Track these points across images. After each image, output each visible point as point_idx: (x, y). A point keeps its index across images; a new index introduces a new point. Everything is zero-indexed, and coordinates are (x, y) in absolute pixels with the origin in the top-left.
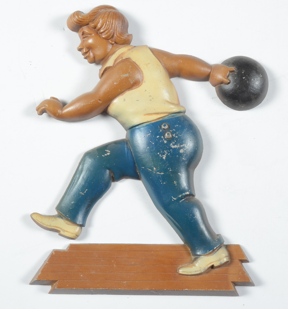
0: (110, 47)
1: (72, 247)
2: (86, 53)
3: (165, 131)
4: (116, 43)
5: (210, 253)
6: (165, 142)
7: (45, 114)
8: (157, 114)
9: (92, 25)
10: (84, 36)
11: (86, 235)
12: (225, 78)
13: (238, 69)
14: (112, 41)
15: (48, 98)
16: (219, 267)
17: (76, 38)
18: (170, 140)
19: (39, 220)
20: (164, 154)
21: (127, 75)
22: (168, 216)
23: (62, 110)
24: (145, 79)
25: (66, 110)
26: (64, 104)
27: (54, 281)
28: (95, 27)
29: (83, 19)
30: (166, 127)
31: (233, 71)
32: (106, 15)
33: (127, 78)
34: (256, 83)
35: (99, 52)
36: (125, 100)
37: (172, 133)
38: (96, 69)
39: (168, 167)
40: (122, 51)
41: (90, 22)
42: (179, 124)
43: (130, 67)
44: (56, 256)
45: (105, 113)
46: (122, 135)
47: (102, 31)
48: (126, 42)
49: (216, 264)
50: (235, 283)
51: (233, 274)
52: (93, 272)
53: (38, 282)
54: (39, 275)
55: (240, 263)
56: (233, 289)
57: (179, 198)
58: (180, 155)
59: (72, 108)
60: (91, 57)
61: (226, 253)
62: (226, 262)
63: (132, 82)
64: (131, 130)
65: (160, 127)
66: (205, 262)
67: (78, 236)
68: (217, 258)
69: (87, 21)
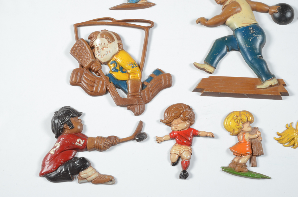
1: (210, 77)
3: (251, 30)
5: (270, 80)
6: (251, 34)
8: (247, 23)
11: (217, 72)
12: (276, 10)
13: (281, 7)
16: (274, 86)
18: (253, 34)
19: (197, 65)
20: (250, 39)
21: (235, 7)
24: (242, 9)
25: (208, 22)
26: (207, 20)
27: (203, 89)
30: (251, 28)
31: (279, 8)
33: (235, 9)
34: (289, 15)
36: (234, 18)
37: (254, 31)
38: (221, 7)
39: (252, 44)
42: (257, 27)
43: (236, 4)
44: (204, 80)
45: (224, 23)
46: (231, 33)
49: (273, 84)
50: (281, 93)
51: (280, 89)
52: (220, 86)
53: (196, 90)
54: (197, 87)
55: (283, 85)
56: (280, 95)
57: (257, 57)
58: (257, 39)
59: (211, 21)
60: (219, 2)
61: (277, 81)
62: (277, 84)
63: (237, 10)
64: (236, 30)
65: (249, 28)
66: (268, 83)
67: (213, 72)
68: (273, 82)
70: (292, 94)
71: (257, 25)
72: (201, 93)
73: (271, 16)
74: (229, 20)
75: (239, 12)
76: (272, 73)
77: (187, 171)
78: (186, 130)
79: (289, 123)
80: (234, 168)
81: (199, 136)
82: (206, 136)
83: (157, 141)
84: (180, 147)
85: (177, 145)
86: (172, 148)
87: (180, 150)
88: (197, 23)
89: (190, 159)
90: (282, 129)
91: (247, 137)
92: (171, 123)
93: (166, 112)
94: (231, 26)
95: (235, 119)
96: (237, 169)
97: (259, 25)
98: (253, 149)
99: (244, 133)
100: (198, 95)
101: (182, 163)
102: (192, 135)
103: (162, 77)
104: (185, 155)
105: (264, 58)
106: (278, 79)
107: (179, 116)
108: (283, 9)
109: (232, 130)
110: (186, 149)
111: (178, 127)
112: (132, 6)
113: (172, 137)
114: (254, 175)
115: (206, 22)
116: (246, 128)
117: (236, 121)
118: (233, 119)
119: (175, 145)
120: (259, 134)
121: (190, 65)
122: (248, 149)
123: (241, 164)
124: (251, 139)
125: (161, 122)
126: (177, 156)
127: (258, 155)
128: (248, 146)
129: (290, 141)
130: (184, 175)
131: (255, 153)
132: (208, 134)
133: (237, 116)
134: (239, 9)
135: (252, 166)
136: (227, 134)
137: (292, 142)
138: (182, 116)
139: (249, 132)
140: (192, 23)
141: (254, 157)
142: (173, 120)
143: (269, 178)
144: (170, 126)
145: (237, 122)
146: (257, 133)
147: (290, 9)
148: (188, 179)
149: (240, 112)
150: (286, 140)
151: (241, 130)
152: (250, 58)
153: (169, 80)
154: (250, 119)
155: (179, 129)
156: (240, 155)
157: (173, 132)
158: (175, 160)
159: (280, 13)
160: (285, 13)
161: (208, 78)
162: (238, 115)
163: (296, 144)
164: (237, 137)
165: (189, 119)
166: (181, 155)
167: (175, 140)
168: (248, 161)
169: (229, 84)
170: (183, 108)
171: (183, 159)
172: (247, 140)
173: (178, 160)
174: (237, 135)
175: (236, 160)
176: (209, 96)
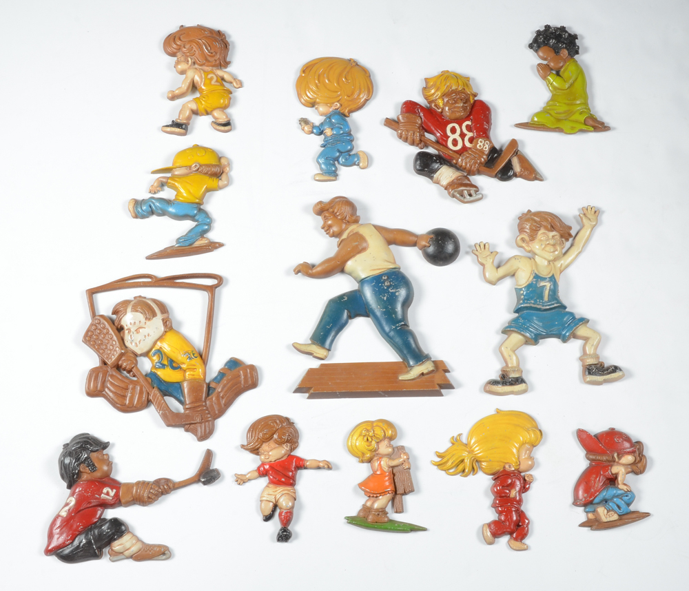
0: (344, 226)
1: (322, 365)
2: (327, 230)
3: (385, 281)
4: (348, 222)
5: (421, 364)
6: (385, 288)
8: (380, 269)
9: (331, 210)
10: (326, 219)
12: (427, 242)
13: (436, 236)
14: (346, 221)
16: (427, 374)
17: (320, 220)
18: (388, 287)
19: (299, 347)
20: (385, 296)
21: (357, 243)
22: (390, 341)
23: (312, 270)
24: (370, 245)
25: (314, 271)
26: (313, 266)
27: (310, 388)
28: (333, 212)
29: (324, 206)
30: (386, 278)
32: (341, 203)
33: (357, 246)
34: (450, 248)
35: (335, 229)
36: (356, 261)
37: (390, 282)
38: (335, 241)
39: (388, 305)
40: (353, 228)
41: (329, 208)
42: (395, 275)
43: (359, 237)
44: (311, 372)
45: (342, 271)
46: (355, 286)
47: (338, 214)
48: (356, 221)
49: (425, 372)
50: (439, 385)
51: (438, 379)
52: (338, 381)
53: (299, 390)
54: (300, 385)
55: (443, 372)
56: (438, 388)
57: (397, 327)
58: (397, 297)
59: (319, 269)
60: (331, 233)
61: (432, 364)
62: (433, 371)
63: (360, 248)
64: (362, 282)
65: (382, 278)
66: (417, 370)
67: (326, 357)
68: (426, 367)
69: (327, 207)
70: (460, 385)
71: (397, 270)
72: (307, 395)
74: (350, 264)
75: (364, 249)
76: (426, 352)
77: (289, 528)
78: (283, 459)
79: (455, 436)
80: (365, 518)
81: (306, 468)
82: (319, 468)
83: (237, 481)
84: (274, 490)
85: (271, 486)
86: (263, 491)
87: (275, 493)
88: (295, 272)
89: (292, 507)
90: (444, 446)
91: (385, 463)
92: (258, 449)
93: (249, 430)
94: (353, 275)
95: (364, 436)
96: (370, 518)
98: (397, 484)
99: (381, 457)
100: (302, 398)
101: (280, 514)
102: (295, 468)
103: (239, 372)
104: (285, 503)
105: (411, 327)
106: (433, 362)
107: (271, 437)
108: (439, 240)
109: (360, 454)
110: (284, 492)
111: (269, 455)
112: (183, 250)
113: (262, 473)
114: (399, 526)
115: (310, 271)
116: (384, 448)
117: (366, 438)
118: (360, 435)
119: (267, 486)
120: (405, 457)
121: (288, 347)
122: (387, 484)
123: (377, 510)
124: (393, 467)
125: (242, 449)
126: (271, 504)
127: (405, 493)
128: (387, 478)
129: (457, 466)
130: (284, 536)
131: (400, 491)
132: (321, 464)
133: (368, 431)
134: (364, 245)
135: (396, 512)
136: (354, 460)
137: (461, 467)
138: (275, 436)
139: (389, 456)
140: (288, 274)
141: (398, 497)
142: (261, 445)
143: (424, 529)
144: (257, 454)
145: (368, 440)
146: (401, 457)
147: (452, 238)
148: (291, 542)
149: (372, 422)
150: (450, 463)
151: (374, 453)
152: (387, 329)
153: (252, 376)
154: (389, 433)
155: (272, 459)
156: (375, 496)
157: (263, 464)
158: (268, 512)
159: (435, 247)
161: (318, 367)
162: (369, 428)
163: (467, 470)
164: (369, 464)
165: (288, 441)
166: (277, 502)
167: (267, 478)
168: (390, 503)
169: (353, 376)
170: (276, 423)
171: (281, 508)
172: (386, 469)
173: (274, 510)
174: (370, 461)
175: (369, 504)
176: (321, 398)
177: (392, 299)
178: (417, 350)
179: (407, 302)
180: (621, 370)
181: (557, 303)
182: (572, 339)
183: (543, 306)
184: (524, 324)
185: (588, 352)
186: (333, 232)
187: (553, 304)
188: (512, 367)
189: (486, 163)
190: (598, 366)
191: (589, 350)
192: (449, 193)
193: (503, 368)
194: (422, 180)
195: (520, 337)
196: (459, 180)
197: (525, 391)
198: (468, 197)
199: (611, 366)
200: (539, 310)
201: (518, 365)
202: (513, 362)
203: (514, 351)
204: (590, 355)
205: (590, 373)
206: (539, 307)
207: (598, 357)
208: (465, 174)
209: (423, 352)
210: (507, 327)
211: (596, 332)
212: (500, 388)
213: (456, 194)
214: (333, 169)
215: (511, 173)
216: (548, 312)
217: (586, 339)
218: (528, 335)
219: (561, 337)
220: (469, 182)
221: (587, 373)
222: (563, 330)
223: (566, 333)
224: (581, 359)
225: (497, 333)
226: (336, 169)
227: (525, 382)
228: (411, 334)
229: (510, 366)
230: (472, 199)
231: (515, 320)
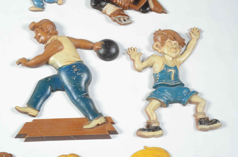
1: (34, 120)
2: (38, 39)
3: (74, 68)
4: (51, 34)
5: (97, 119)
6: (75, 72)
7: (20, 65)
8: (71, 61)
9: (40, 27)
10: (37, 32)
11: (41, 115)
12: (100, 47)
13: (105, 43)
14: (50, 33)
15: (22, 58)
16: (101, 124)
17: (33, 33)
18: (76, 72)
19: (19, 109)
20: (74, 77)
21: (57, 46)
22: (77, 105)
24: (64, 48)
25: (29, 63)
26: (29, 60)
27: (26, 135)
28: (42, 28)
29: (36, 24)
30: (75, 66)
31: (103, 44)
32: (46, 22)
33: (57, 47)
34: (113, 50)
36: (56, 56)
37: (77, 69)
38: (43, 46)
39: (76, 83)
40: (54, 37)
41: (39, 25)
42: (80, 65)
43: (58, 42)
44: (27, 125)
45: (47, 63)
46: (55, 72)
47: (44, 29)
48: (56, 34)
49: (100, 123)
50: (108, 131)
51: (108, 127)
52: (45, 130)
53: (19, 136)
54: (19, 132)
55: (111, 124)
56: (108, 133)
57: (82, 96)
58: (81, 78)
59: (33, 62)
60: (40, 41)
61: (104, 119)
63: (59, 49)
64: (60, 69)
65: (72, 66)
66: (95, 122)
67: (37, 115)
68: (100, 121)
69: (38, 25)
70: (121, 132)
71: (81, 62)
72: (24, 139)
73: (96, 52)
74: (52, 59)
75: (61, 50)
76: (100, 112)
88: (18, 64)
94: (54, 65)
97: (84, 63)
100: (21, 141)
105: (91, 96)
106: (105, 118)
108: (107, 45)
121: (12, 109)
134: (61, 47)
140: (13, 65)
147: (114, 45)
149: (67, 155)
152: (75, 97)
159: (104, 49)
160: (109, 49)
161: (31, 122)
169: (54, 127)
176: (33, 141)
177: (79, 79)
178: (94, 110)
179: (88, 82)
180: (219, 122)
181: (179, 82)
182: (188, 104)
183: (171, 83)
184: (159, 94)
185: (199, 112)
186: (42, 40)
187: (177, 83)
188: (153, 120)
189: (134, 2)
190: (206, 119)
191: (200, 110)
192: (112, 19)
193: (147, 121)
194: (96, 12)
195: (158, 102)
196: (118, 11)
197: (161, 135)
198: (124, 21)
199: (214, 120)
200: (169, 86)
201: (157, 119)
202: (153, 118)
203: (154, 111)
204: (200, 113)
205: (201, 124)
206: (168, 84)
207: (205, 114)
208: (121, 9)
209: (99, 112)
210: (149, 96)
211: (202, 99)
212: (146, 133)
213: (116, 19)
214: (42, 4)
215: (148, 9)
216: (174, 87)
217: (197, 104)
218: (162, 100)
219: (182, 103)
220: (123, 13)
221: (199, 123)
222: (183, 98)
223: (185, 100)
224: (195, 116)
225: (143, 100)
226: (43, 5)
227: (161, 130)
228: (91, 101)
229: (152, 119)
230: (125, 22)
231: (154, 92)
